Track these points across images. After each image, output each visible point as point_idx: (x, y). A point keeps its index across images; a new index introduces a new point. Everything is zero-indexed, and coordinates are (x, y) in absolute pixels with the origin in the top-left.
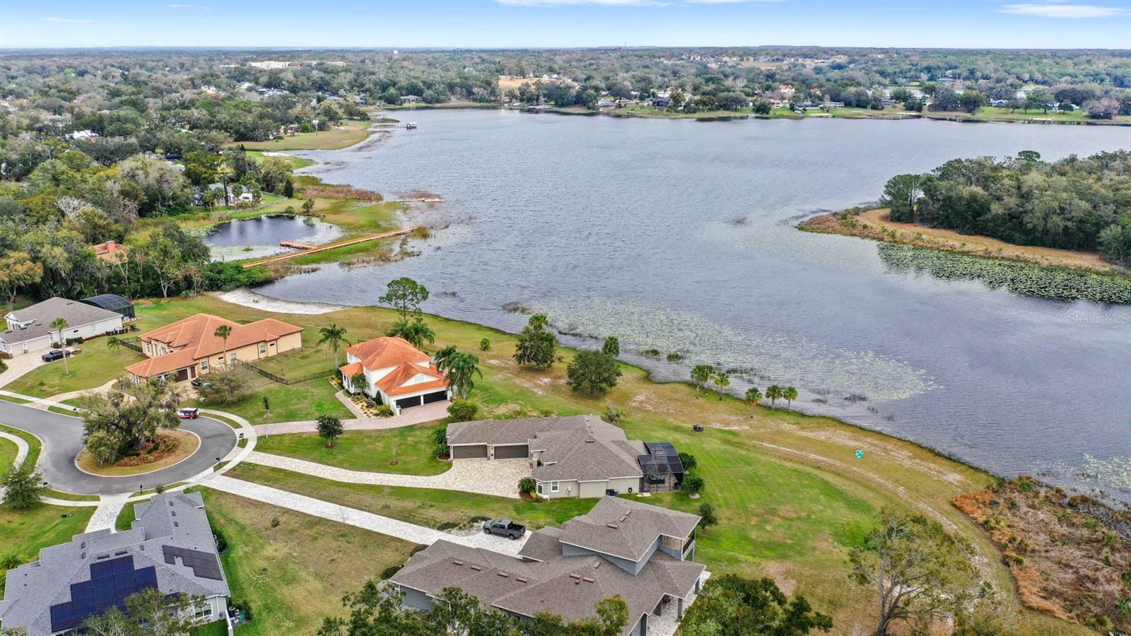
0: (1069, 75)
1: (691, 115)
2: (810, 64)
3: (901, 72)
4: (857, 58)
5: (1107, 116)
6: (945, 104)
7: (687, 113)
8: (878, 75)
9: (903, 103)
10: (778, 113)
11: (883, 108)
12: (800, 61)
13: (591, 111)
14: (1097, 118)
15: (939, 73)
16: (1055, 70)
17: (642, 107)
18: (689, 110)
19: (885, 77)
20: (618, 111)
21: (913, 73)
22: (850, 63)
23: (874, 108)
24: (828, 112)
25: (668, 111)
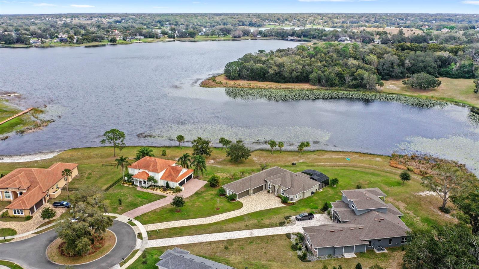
0: (209, 23)
1: (81, 45)
2: (105, 21)
3: (149, 23)
4: (124, 18)
5: (239, 37)
6: (182, 36)
7: (79, 44)
8: (141, 25)
9: (167, 36)
10: (120, 42)
11: (160, 38)
12: (100, 19)
13: (28, 46)
14: (236, 38)
15: (164, 23)
16: (204, 21)
17: (55, 42)
18: (79, 42)
19: (144, 25)
20: (43, 45)
21: (153, 23)
22: (122, 20)
23: (157, 38)
24: (139, 40)
25: (69, 43)
